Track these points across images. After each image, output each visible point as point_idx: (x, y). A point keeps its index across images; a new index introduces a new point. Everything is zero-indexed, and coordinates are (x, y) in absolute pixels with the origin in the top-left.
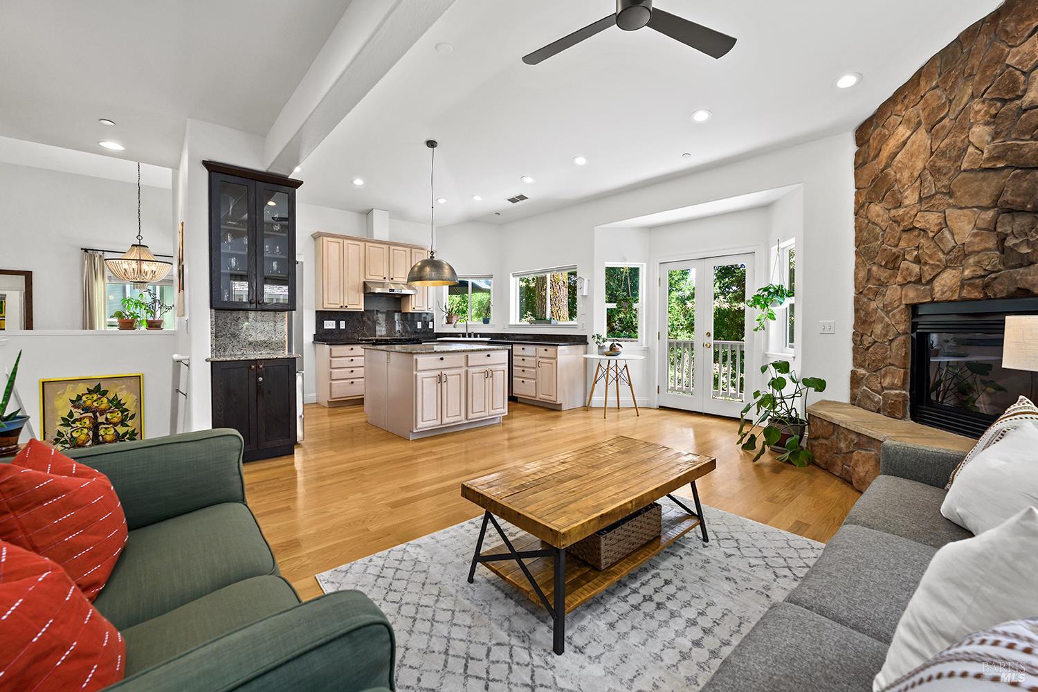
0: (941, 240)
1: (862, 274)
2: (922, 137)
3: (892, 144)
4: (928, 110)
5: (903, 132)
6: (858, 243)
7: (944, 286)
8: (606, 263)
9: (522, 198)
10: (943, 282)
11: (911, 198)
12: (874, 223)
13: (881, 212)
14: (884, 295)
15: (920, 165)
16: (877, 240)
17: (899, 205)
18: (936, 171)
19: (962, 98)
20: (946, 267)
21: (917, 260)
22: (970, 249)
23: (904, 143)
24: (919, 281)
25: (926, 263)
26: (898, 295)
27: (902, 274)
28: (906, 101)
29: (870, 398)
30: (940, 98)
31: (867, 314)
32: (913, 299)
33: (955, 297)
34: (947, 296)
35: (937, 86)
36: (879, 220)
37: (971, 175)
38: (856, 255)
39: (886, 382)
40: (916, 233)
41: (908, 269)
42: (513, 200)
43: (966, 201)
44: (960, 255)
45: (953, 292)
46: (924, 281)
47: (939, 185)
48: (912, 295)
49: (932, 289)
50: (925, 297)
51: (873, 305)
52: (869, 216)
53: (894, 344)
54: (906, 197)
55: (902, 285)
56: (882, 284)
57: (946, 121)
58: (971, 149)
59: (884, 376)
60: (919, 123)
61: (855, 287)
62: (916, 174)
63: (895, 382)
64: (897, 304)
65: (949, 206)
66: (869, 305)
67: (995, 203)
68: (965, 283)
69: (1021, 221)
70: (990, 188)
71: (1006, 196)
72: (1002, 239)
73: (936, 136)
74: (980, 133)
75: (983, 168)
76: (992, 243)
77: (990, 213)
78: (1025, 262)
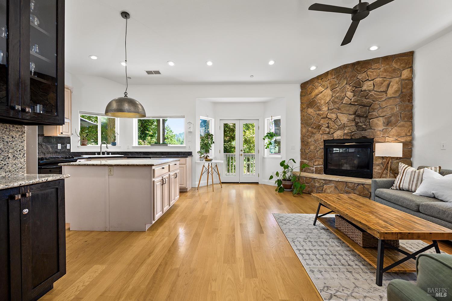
0: (337, 122)
1: (304, 130)
2: (328, 92)
3: (317, 91)
4: (331, 84)
5: (321, 89)
6: (302, 120)
7: (338, 135)
8: (201, 117)
9: (158, 72)
10: (337, 134)
11: (325, 109)
12: (309, 115)
13: (313, 111)
14: (314, 137)
15: (328, 99)
16: (311, 120)
17: (320, 110)
18: (334, 102)
19: (343, 84)
20: (338, 129)
21: (328, 127)
22: (347, 125)
23: (322, 92)
24: (329, 133)
25: (332, 128)
26: (320, 137)
27: (322, 131)
28: (323, 80)
29: (309, 169)
30: (336, 82)
31: (308, 143)
32: (326, 138)
33: (342, 138)
34: (339, 138)
35: (334, 78)
36: (312, 114)
37: (347, 105)
38: (301, 124)
39: (316, 163)
40: (327, 119)
41: (324, 130)
42: (149, 73)
43: (345, 112)
44: (343, 127)
45: (341, 137)
46: (330, 133)
47: (335, 106)
48: (326, 137)
49: (333, 136)
50: (331, 138)
51: (310, 140)
52: (308, 112)
53: (319, 152)
54: (323, 108)
55: (322, 134)
56: (313, 133)
57: (338, 89)
58: (346, 98)
59: (315, 162)
60: (328, 87)
61: (301, 134)
62: (327, 102)
63: (319, 163)
64: (319, 140)
65: (339, 112)
66: (308, 140)
67: (355, 114)
68: (345, 134)
69: (362, 119)
70: (352, 109)
71: (359, 112)
72: (357, 124)
73: (334, 92)
74: (349, 94)
75: (350, 104)
76: (354, 124)
77: (353, 116)
78: (364, 130)
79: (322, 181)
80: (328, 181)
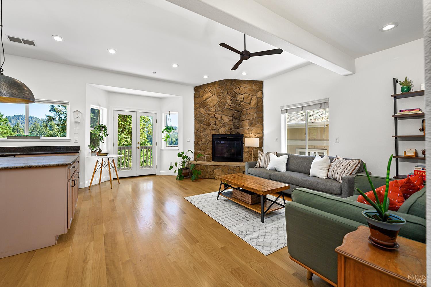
0: (221, 121)
1: (197, 126)
2: (215, 97)
3: (206, 96)
4: (217, 92)
5: (210, 94)
6: (196, 117)
7: (222, 131)
10: (222, 130)
11: (213, 110)
12: (201, 113)
13: (204, 111)
14: (205, 132)
15: (215, 103)
16: (203, 118)
17: (209, 111)
18: (219, 106)
19: (225, 93)
20: (222, 127)
21: (215, 124)
22: (228, 124)
23: (211, 97)
24: (216, 129)
25: (218, 126)
26: (210, 132)
27: (211, 127)
28: (211, 87)
29: (201, 158)
30: (220, 91)
31: (200, 136)
32: (214, 133)
33: (225, 133)
34: (223, 133)
35: (219, 88)
36: (204, 113)
37: (227, 109)
38: (195, 121)
39: (207, 153)
40: (215, 118)
41: (213, 126)
43: (226, 114)
44: (225, 125)
45: (224, 132)
46: (217, 129)
47: (220, 109)
48: (214, 132)
49: (219, 131)
50: (217, 133)
51: (202, 134)
52: (200, 111)
53: (209, 144)
54: (212, 109)
55: (211, 130)
56: (204, 129)
57: (222, 96)
58: (227, 104)
59: (206, 152)
60: (215, 94)
61: (195, 129)
62: (214, 105)
63: (209, 153)
64: (209, 134)
65: (222, 114)
66: (201, 134)
67: (233, 116)
68: (227, 131)
69: (237, 121)
70: (231, 113)
71: (235, 115)
72: (234, 123)
73: (219, 98)
74: (229, 102)
75: (230, 109)
76: (232, 124)
77: (232, 118)
78: (238, 128)
79: (213, 167)
80: (217, 166)
